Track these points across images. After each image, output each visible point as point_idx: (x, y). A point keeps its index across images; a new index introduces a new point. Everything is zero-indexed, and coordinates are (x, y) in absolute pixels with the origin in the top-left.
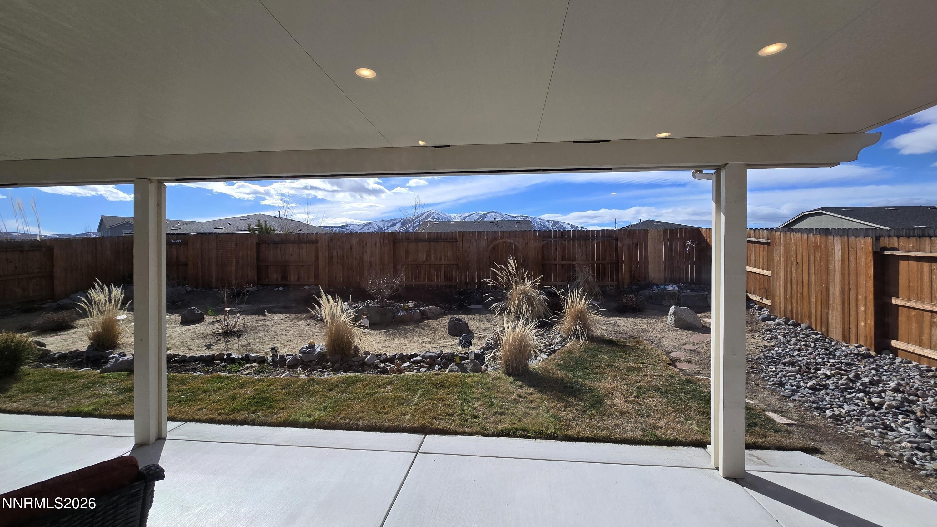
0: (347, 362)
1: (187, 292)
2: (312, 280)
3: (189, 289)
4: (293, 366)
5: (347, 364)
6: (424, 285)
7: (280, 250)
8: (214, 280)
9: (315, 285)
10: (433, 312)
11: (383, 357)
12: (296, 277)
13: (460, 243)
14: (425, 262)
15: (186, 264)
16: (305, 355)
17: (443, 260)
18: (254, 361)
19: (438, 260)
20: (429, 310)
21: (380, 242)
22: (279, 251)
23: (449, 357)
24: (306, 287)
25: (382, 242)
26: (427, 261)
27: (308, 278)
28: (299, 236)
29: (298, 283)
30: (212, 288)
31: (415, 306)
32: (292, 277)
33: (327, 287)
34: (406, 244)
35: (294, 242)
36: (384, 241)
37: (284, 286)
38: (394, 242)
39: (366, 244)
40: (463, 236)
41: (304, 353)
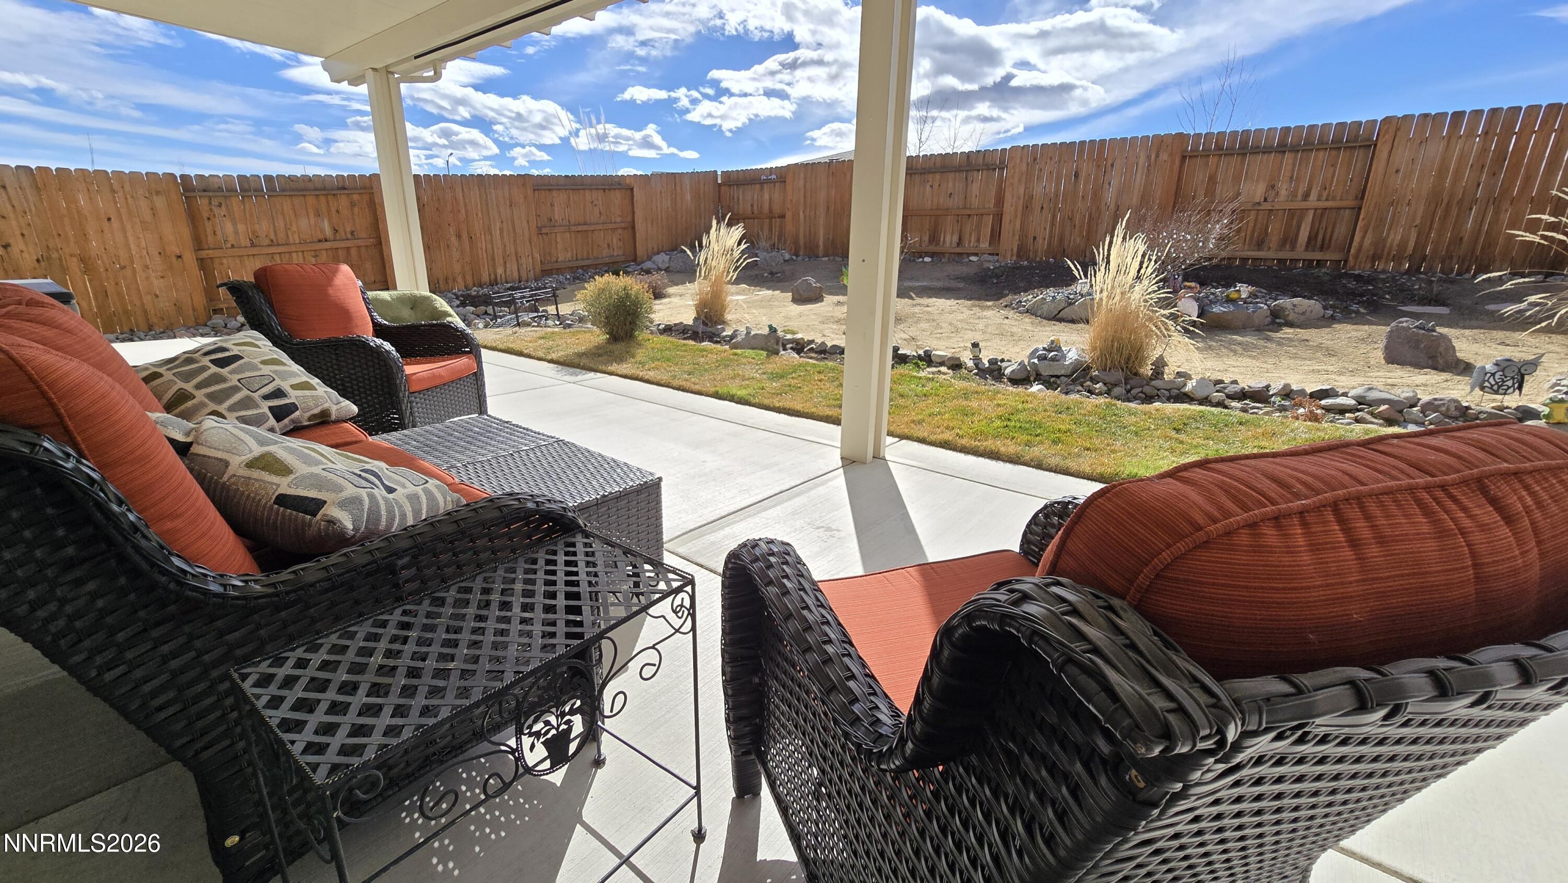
0: (1142, 387)
1: (785, 261)
2: (984, 245)
3: (787, 256)
4: (1022, 379)
5: (1141, 392)
6: (1244, 260)
7: (931, 186)
8: (821, 243)
9: (990, 254)
10: (1303, 313)
11: (1231, 389)
12: (955, 239)
13: (1383, 151)
14: (1259, 204)
15: (782, 217)
16: (1046, 362)
17: (1313, 196)
18: (942, 364)
19: (1299, 197)
20: (1295, 306)
21: (1149, 157)
22: (928, 188)
23: (1448, 409)
24: (973, 258)
25: (1153, 157)
26: (1265, 200)
27: (978, 241)
28: (968, 157)
29: (959, 250)
30: (818, 257)
31: (1252, 295)
32: (948, 239)
33: (1014, 258)
34: (1212, 161)
35: (958, 170)
36: (1157, 156)
37: (932, 255)
38: (1184, 158)
39: (1112, 165)
40: (1398, 129)
41: (1042, 358)
